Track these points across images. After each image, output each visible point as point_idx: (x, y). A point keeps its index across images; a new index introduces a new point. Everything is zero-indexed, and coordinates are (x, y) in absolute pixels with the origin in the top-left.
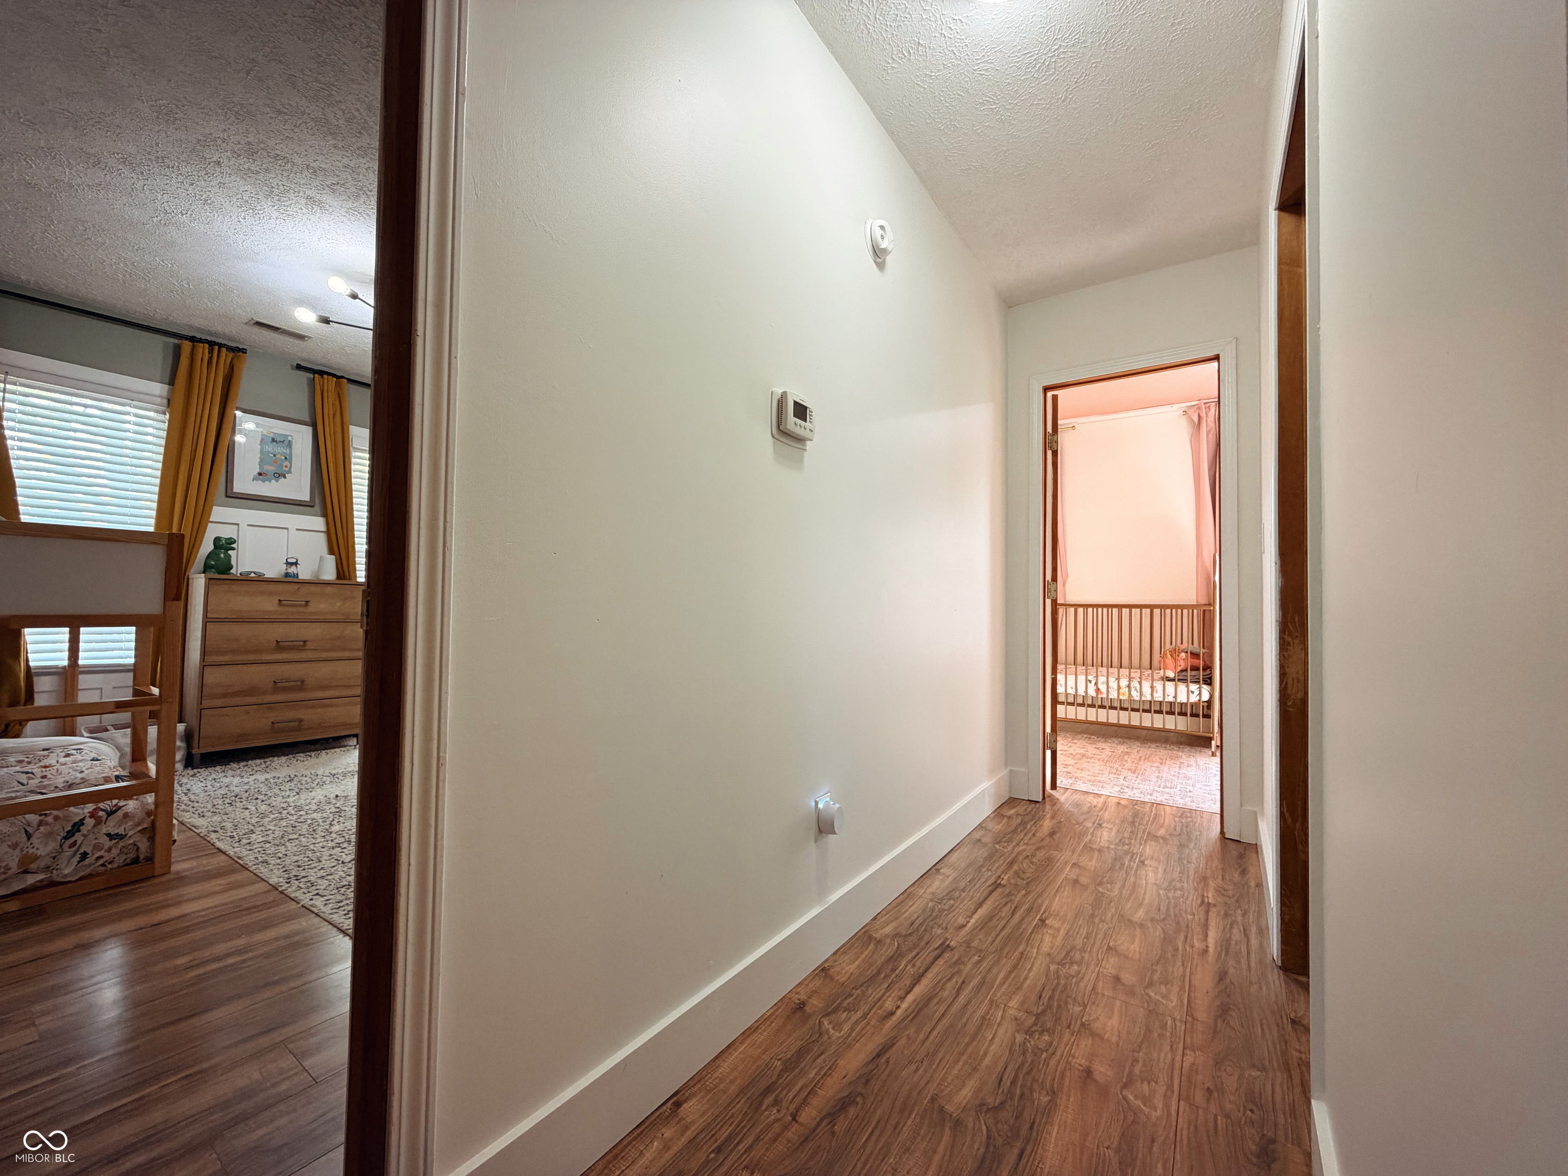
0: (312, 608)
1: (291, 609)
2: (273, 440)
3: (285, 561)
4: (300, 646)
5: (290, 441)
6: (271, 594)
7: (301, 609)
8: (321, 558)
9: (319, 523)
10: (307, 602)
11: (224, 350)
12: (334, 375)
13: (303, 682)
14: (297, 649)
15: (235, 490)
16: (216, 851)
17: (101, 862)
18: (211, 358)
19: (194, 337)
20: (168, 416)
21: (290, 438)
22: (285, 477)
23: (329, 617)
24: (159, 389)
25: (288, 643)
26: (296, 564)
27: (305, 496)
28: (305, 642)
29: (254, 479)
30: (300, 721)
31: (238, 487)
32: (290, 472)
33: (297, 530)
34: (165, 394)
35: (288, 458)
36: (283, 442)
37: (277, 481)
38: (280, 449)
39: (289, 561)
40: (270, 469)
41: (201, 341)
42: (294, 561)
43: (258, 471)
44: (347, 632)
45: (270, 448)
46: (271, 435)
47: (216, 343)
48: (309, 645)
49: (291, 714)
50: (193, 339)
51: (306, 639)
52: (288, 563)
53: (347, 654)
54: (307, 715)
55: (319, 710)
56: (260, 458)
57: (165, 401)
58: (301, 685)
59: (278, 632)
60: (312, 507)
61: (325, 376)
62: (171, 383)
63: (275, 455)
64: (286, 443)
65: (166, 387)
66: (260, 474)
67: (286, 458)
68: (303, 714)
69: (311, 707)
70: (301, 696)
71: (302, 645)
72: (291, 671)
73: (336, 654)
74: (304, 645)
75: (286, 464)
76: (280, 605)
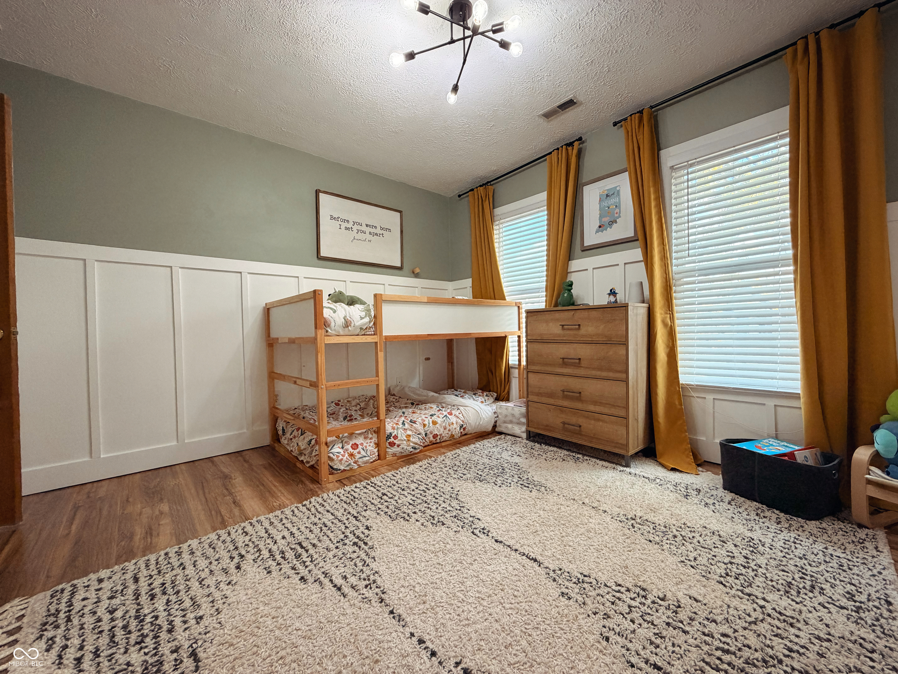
0: (583, 331)
1: (569, 332)
2: (607, 196)
4: (575, 363)
5: (618, 191)
6: (558, 320)
7: (575, 331)
9: (638, 254)
10: (579, 325)
13: (580, 393)
14: (575, 366)
15: (586, 245)
21: (618, 189)
22: (616, 222)
23: (595, 339)
25: (571, 361)
26: (614, 293)
27: (631, 233)
28: (580, 360)
29: (597, 232)
30: (580, 426)
31: (587, 243)
32: (620, 217)
35: (618, 206)
36: (613, 194)
37: (611, 228)
38: (612, 201)
40: (606, 220)
42: (614, 291)
43: (598, 225)
44: (611, 353)
45: (605, 203)
46: (606, 192)
48: (583, 363)
49: (574, 420)
51: (580, 357)
53: (611, 375)
54: (588, 425)
55: (593, 422)
56: (600, 214)
58: (578, 396)
59: (563, 350)
60: (637, 240)
63: (609, 208)
64: (616, 193)
66: (600, 227)
67: (616, 206)
68: (581, 421)
69: (587, 418)
70: (579, 405)
71: (578, 362)
72: (575, 384)
73: (604, 374)
74: (579, 363)
75: (617, 210)
76: (563, 329)
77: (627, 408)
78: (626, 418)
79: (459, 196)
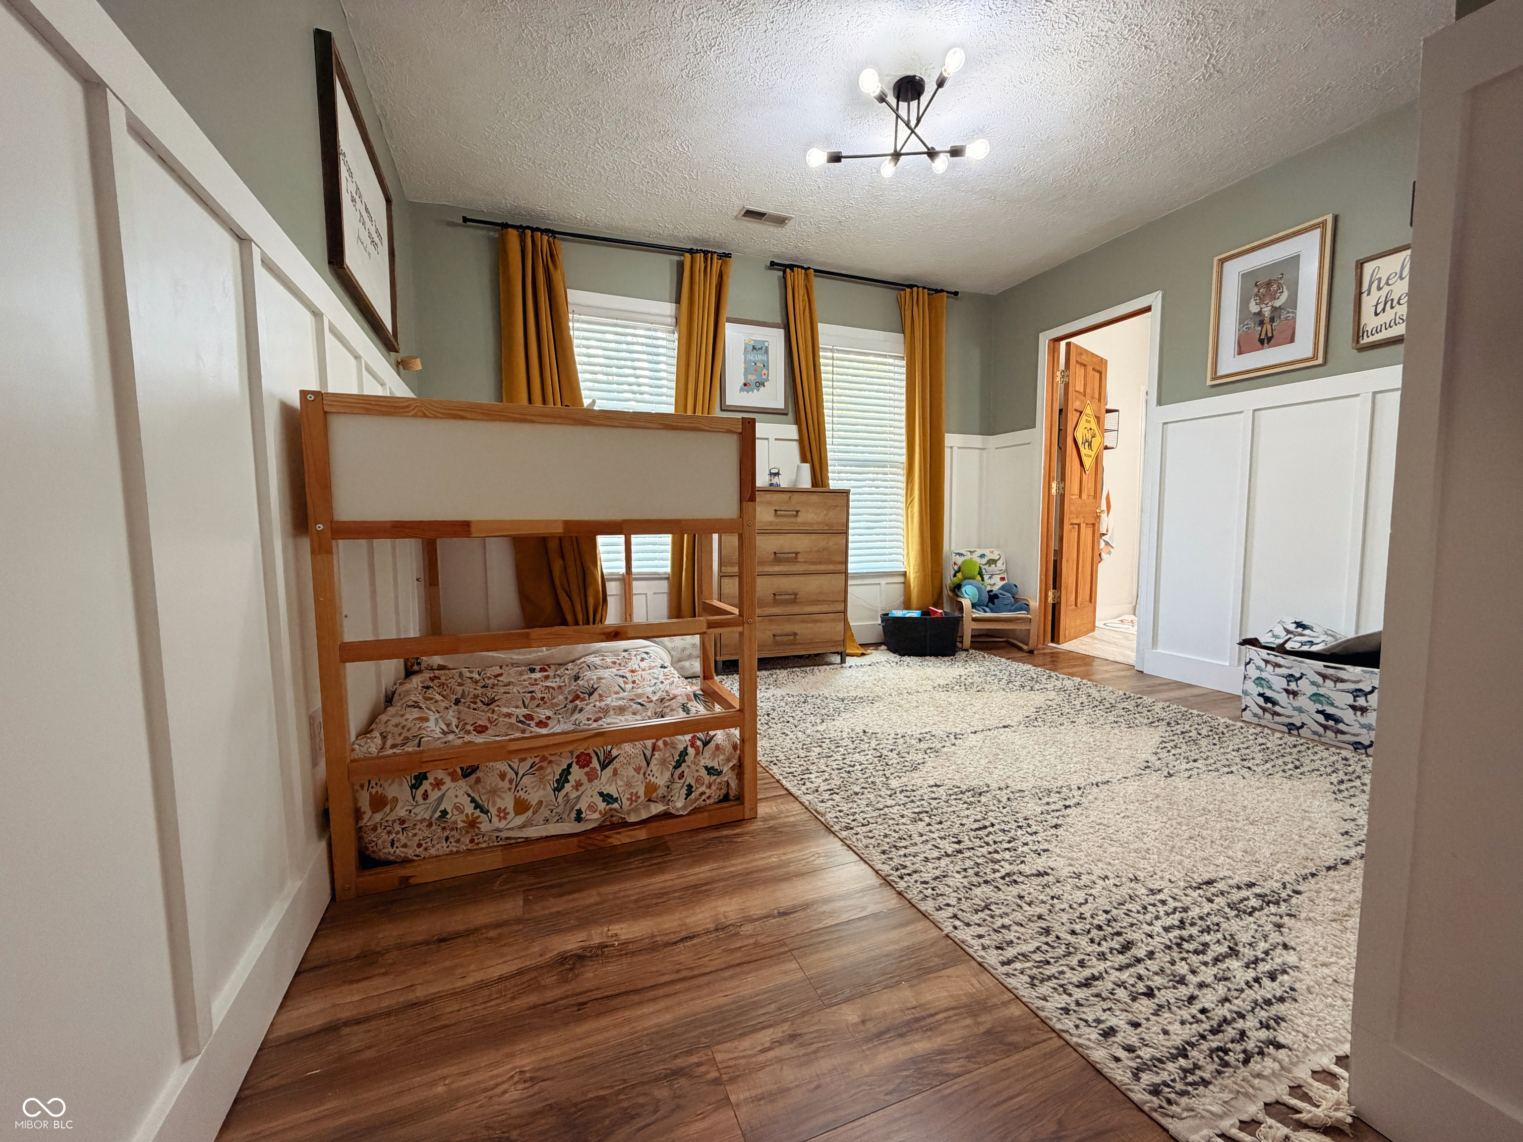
0: (800, 518)
1: (785, 519)
2: (754, 348)
3: (768, 472)
4: (791, 558)
5: (767, 347)
6: (768, 504)
7: (793, 520)
8: (798, 467)
9: (791, 431)
10: (797, 512)
11: (715, 256)
12: (802, 267)
13: (796, 595)
14: (791, 562)
15: (728, 403)
16: (785, 792)
17: (704, 797)
18: (706, 267)
19: (692, 249)
20: (676, 335)
21: (766, 344)
22: (764, 386)
23: (814, 526)
24: (668, 308)
25: (785, 556)
26: (778, 474)
27: (780, 404)
28: (797, 553)
29: (741, 390)
30: (795, 634)
31: (729, 401)
32: (767, 380)
33: (776, 439)
34: (673, 313)
35: (765, 366)
36: (761, 349)
37: (758, 390)
38: (759, 357)
39: (773, 471)
40: (752, 378)
41: (697, 251)
42: (776, 471)
43: (743, 381)
44: (830, 544)
45: (751, 357)
46: (752, 342)
47: (709, 252)
48: (801, 558)
49: (788, 628)
50: (691, 251)
51: (799, 550)
52: (771, 474)
53: (831, 567)
54: (803, 629)
55: (810, 625)
56: (745, 368)
57: (674, 320)
58: (794, 599)
59: (776, 544)
60: (786, 414)
61: (795, 269)
62: (678, 301)
63: (755, 364)
64: (764, 349)
65: (674, 305)
66: (745, 385)
68: (798, 628)
69: (803, 621)
70: (795, 609)
71: (794, 557)
72: (787, 584)
73: (822, 567)
74: (796, 558)
75: (765, 371)
76: (776, 515)
77: (845, 601)
78: (845, 612)
79: (465, 220)
